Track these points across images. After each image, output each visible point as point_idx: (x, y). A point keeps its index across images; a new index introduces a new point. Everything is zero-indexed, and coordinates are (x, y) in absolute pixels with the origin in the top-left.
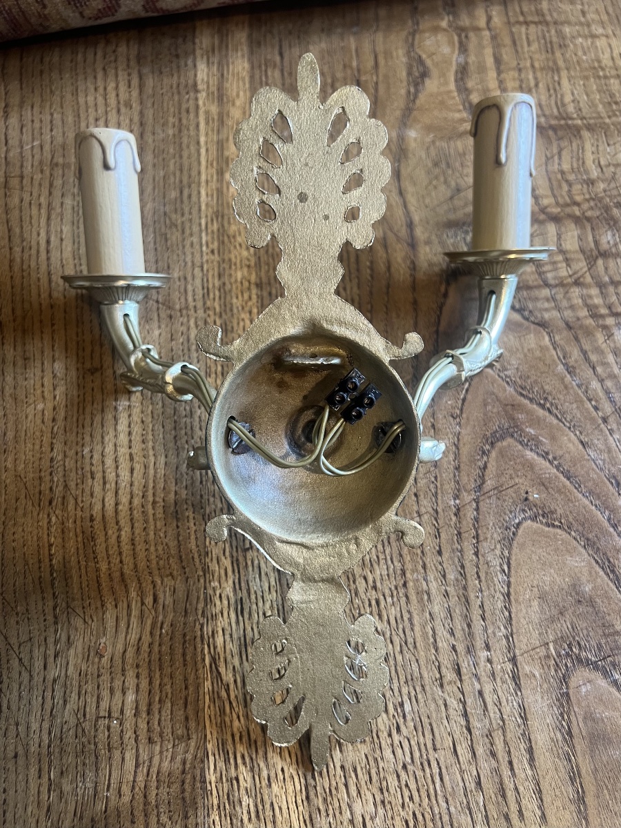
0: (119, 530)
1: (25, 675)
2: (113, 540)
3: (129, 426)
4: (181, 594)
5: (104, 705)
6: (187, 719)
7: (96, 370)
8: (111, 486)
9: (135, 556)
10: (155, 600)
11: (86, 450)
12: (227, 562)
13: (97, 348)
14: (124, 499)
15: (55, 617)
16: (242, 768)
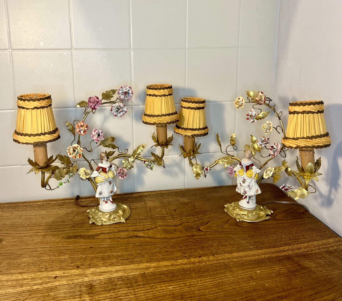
0: (289, 267)
1: (329, 275)
2: (292, 268)
3: (263, 269)
4: (296, 257)
5: (324, 264)
6: (318, 254)
7: (251, 277)
8: (280, 270)
9: (293, 264)
10: (300, 260)
11: (273, 275)
12: (285, 253)
13: (245, 278)
14: (282, 267)
15: (314, 273)
16: (320, 247)
